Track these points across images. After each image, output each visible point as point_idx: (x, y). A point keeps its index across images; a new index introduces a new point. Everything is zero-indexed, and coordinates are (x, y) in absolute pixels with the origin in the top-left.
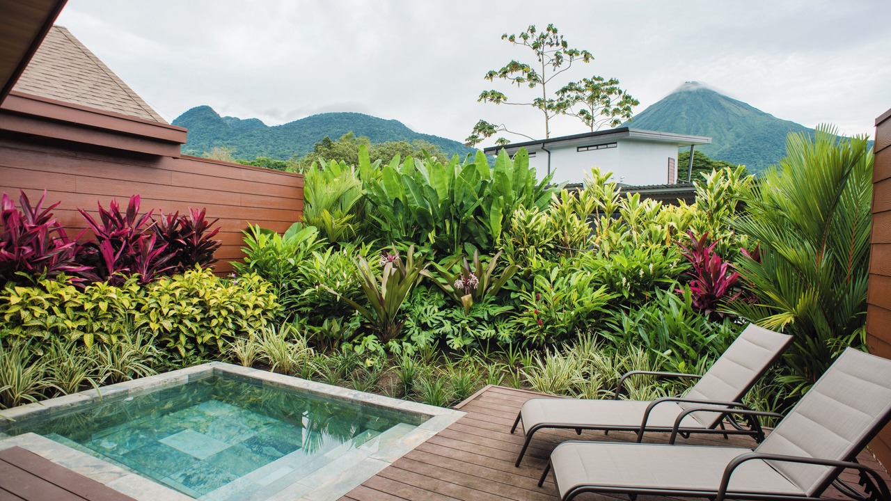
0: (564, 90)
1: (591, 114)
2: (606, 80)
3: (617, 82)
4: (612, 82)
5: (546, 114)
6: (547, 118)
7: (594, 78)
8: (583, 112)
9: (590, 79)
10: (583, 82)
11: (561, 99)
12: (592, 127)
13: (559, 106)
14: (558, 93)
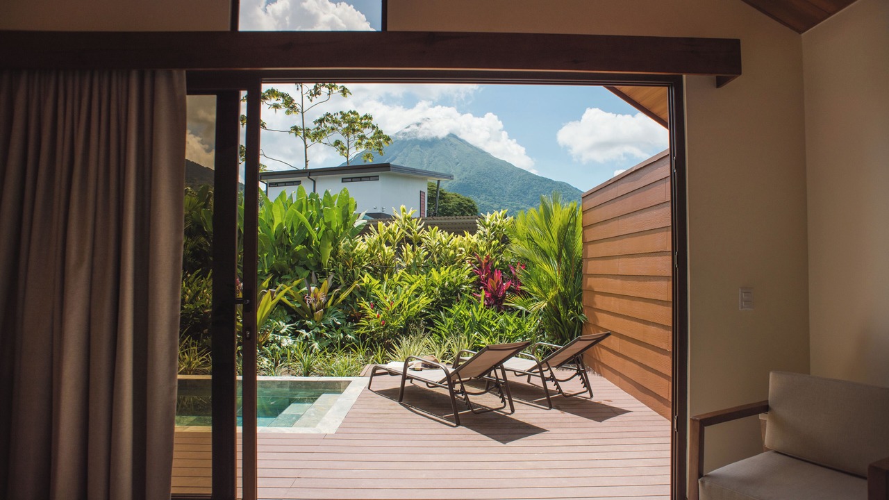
0: (321, 121)
1: (346, 145)
2: (361, 115)
3: (371, 118)
4: (366, 117)
5: (305, 143)
6: (306, 147)
7: (351, 112)
8: (337, 143)
9: (346, 111)
10: (339, 114)
11: (318, 128)
12: (347, 157)
13: (316, 135)
14: (315, 122)
